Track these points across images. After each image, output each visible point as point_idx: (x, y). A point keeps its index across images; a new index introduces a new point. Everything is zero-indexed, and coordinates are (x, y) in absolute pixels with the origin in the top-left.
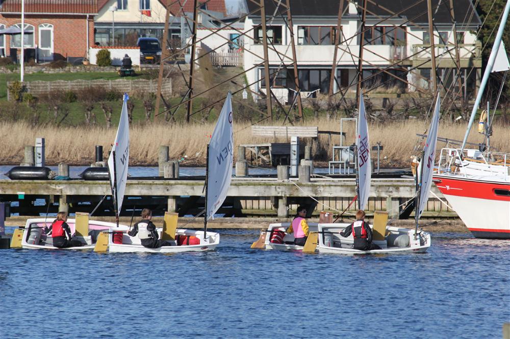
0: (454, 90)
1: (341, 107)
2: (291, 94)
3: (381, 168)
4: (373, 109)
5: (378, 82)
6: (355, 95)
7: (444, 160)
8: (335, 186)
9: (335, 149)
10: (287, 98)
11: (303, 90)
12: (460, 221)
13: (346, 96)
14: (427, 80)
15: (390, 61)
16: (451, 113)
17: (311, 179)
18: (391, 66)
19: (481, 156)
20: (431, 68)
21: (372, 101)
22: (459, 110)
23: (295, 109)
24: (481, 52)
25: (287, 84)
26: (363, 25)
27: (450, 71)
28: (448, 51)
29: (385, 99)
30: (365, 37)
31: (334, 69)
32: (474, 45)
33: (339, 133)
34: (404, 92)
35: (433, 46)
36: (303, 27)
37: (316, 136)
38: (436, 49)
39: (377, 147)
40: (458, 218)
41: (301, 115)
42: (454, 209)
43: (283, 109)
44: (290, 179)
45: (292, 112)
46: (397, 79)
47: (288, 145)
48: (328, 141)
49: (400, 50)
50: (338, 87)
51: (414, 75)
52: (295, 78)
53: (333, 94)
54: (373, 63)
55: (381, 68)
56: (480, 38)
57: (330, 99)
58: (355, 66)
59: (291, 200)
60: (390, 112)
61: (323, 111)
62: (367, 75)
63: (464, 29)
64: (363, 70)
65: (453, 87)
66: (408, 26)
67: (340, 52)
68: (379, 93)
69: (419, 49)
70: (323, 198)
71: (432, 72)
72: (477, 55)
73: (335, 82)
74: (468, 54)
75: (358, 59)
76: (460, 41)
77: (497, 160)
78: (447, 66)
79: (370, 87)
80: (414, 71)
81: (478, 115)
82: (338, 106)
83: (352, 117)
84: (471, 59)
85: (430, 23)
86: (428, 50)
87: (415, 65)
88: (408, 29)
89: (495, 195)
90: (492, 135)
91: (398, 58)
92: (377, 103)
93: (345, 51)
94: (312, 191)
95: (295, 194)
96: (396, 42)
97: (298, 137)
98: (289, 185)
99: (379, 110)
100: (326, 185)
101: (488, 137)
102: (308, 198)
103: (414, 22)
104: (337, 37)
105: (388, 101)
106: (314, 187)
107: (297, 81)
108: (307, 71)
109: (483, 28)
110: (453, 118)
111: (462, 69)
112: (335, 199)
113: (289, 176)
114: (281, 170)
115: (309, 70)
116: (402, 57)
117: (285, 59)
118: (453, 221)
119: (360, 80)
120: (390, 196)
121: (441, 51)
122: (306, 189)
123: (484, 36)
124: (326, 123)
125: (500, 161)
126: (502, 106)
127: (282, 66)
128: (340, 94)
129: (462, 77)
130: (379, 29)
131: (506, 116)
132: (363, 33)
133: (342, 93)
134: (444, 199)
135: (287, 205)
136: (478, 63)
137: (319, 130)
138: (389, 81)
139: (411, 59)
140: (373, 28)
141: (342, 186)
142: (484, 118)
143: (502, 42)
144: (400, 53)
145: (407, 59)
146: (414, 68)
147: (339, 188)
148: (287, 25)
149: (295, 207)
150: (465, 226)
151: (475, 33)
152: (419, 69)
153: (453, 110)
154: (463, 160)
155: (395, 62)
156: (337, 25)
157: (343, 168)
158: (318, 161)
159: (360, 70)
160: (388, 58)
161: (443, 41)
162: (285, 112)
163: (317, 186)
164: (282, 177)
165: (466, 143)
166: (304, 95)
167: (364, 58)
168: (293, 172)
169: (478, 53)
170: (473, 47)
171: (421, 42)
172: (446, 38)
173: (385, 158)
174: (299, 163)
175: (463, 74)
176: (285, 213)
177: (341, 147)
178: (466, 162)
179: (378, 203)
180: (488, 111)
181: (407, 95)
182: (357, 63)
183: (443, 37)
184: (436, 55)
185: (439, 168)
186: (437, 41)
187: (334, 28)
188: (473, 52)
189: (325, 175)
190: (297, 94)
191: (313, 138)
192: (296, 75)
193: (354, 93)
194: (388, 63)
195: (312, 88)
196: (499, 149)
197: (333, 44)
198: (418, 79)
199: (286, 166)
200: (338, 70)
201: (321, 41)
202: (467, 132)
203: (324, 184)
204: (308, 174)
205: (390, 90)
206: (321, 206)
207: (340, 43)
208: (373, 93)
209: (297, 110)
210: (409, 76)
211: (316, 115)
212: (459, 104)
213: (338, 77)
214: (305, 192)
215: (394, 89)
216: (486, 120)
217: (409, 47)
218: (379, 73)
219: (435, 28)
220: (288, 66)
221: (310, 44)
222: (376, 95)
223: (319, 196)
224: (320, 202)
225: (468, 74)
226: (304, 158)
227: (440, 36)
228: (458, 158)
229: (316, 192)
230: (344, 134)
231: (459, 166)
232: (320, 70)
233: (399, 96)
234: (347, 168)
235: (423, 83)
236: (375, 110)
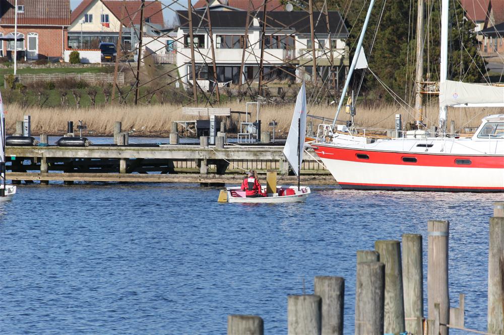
0: (329, 82)
1: (248, 94)
2: (211, 84)
3: (275, 138)
4: (271, 95)
5: (275, 76)
6: (258, 85)
7: (322, 133)
8: (242, 151)
9: (242, 124)
10: (208, 87)
11: (220, 81)
12: (331, 177)
13: (251, 86)
14: (310, 75)
15: (283, 60)
16: (327, 99)
17: (225, 146)
18: (284, 64)
19: (347, 130)
20: (312, 66)
21: (270, 89)
22: (333, 96)
23: (214, 95)
24: (348, 54)
25: (208, 77)
26: (264, 34)
27: (326, 68)
28: (325, 54)
29: (280, 88)
30: (265, 43)
31: (243, 67)
32: (344, 49)
33: (245, 113)
34: (293, 83)
35: (315, 50)
36: (220, 36)
37: (229, 115)
38: (316, 52)
39: (272, 123)
40: (331, 174)
41: (218, 100)
42: (327, 168)
43: (205, 95)
44: (210, 146)
45: (212, 98)
46: (288, 74)
47: (208, 122)
48: (238, 119)
49: (290, 53)
50: (246, 79)
51: (301, 71)
52: (214, 73)
53: (242, 85)
54: (271, 62)
55: (276, 66)
56: (348, 44)
57: (240, 88)
58: (258, 64)
59: (210, 161)
60: (283, 98)
61: (234, 96)
62: (266, 71)
63: (335, 38)
64: (263, 67)
65: (328, 80)
66: (296, 35)
67: (247, 54)
68: (276, 84)
69: (304, 52)
70: (233, 160)
71: (314, 69)
72: (346, 57)
73: (243, 75)
74: (339, 56)
75: (260, 59)
76: (333, 47)
77: (359, 133)
78: (323, 65)
79: (268, 79)
80: (301, 68)
81: (345, 100)
82: (245, 93)
83: (255, 101)
84: (342, 60)
85: (312, 33)
86: (310, 53)
87: (301, 63)
88: (296, 38)
89: (357, 158)
90: (355, 115)
91: (289, 59)
92: (274, 91)
93: (251, 53)
94: (225, 155)
95: (213, 157)
96: (287, 47)
97: (215, 116)
98: (208, 150)
99: (275, 96)
100: (235, 151)
101: (353, 116)
102: (222, 160)
103: (300, 32)
104: (245, 43)
105: (281, 90)
106: (227, 152)
107: (215, 75)
108: (223, 68)
109: (350, 37)
110: (328, 102)
111: (335, 67)
112: (242, 161)
113: (209, 144)
114: (203, 140)
115: (224, 67)
116: (292, 58)
117: (207, 59)
118: (327, 177)
119: (262, 74)
120: (282, 159)
121: (320, 53)
122: (221, 153)
123: (351, 43)
124: (237, 106)
125: (361, 133)
126: (364, 94)
127: (205, 64)
128: (247, 85)
129: (335, 72)
130: (275, 37)
131: (366, 101)
132: (264, 40)
133: (248, 84)
134: (320, 161)
135: (207, 165)
136: (346, 62)
137: (232, 111)
138: (282, 75)
139: (298, 59)
140: (271, 37)
141: (247, 151)
142: (350, 103)
143: (362, 47)
144: (290, 55)
145: (295, 59)
146: (301, 66)
147: (245, 153)
148: (208, 34)
149: (213, 166)
150: (336, 180)
151: (344, 41)
152: (304, 66)
153: (329, 97)
154: (334, 133)
155: (287, 61)
156: (244, 34)
157: (248, 138)
158: (231, 133)
159: (261, 67)
160: (282, 58)
161: (321, 46)
162: (206, 97)
163: (229, 151)
164: (203, 145)
165: (336, 120)
166: (221, 85)
167: (264, 58)
168: (212, 141)
169: (347, 56)
170: (343, 51)
171: (306, 47)
172: (324, 44)
173: (279, 131)
174: (216, 135)
175: (336, 70)
176: (206, 171)
177: (247, 123)
178: (337, 134)
179: (273, 164)
180: (353, 97)
181: (295, 85)
182: (259, 62)
183: (321, 44)
184: (316, 57)
185: (317, 138)
186: (317, 46)
187: (242, 36)
188: (343, 54)
189: (235, 143)
190: (215, 84)
191: (227, 116)
192: (215, 71)
193: (257, 84)
194: (282, 62)
195: (226, 80)
196: (361, 125)
197: (242, 48)
198: (303, 73)
199: (207, 137)
200: (246, 67)
201: (233, 46)
202: (337, 112)
203: (234, 150)
204: (222, 143)
205: (283, 82)
206: (232, 166)
207: (247, 47)
208: (271, 84)
209: (215, 96)
210: (297, 72)
211: (229, 100)
212: (333, 93)
213: (246, 72)
214: (220, 156)
215: (286, 81)
216: (351, 104)
217: (297, 51)
218: (275, 69)
219: (315, 37)
220: (209, 63)
221: (225, 48)
222: (273, 86)
223: (230, 158)
224: (231, 163)
225: (339, 70)
226: (220, 131)
227: (319, 43)
228: (331, 132)
229: (228, 156)
230: (249, 113)
231: (331, 137)
232: (232, 67)
233: (290, 86)
234: (251, 138)
235: (307, 77)
236: (273, 96)
